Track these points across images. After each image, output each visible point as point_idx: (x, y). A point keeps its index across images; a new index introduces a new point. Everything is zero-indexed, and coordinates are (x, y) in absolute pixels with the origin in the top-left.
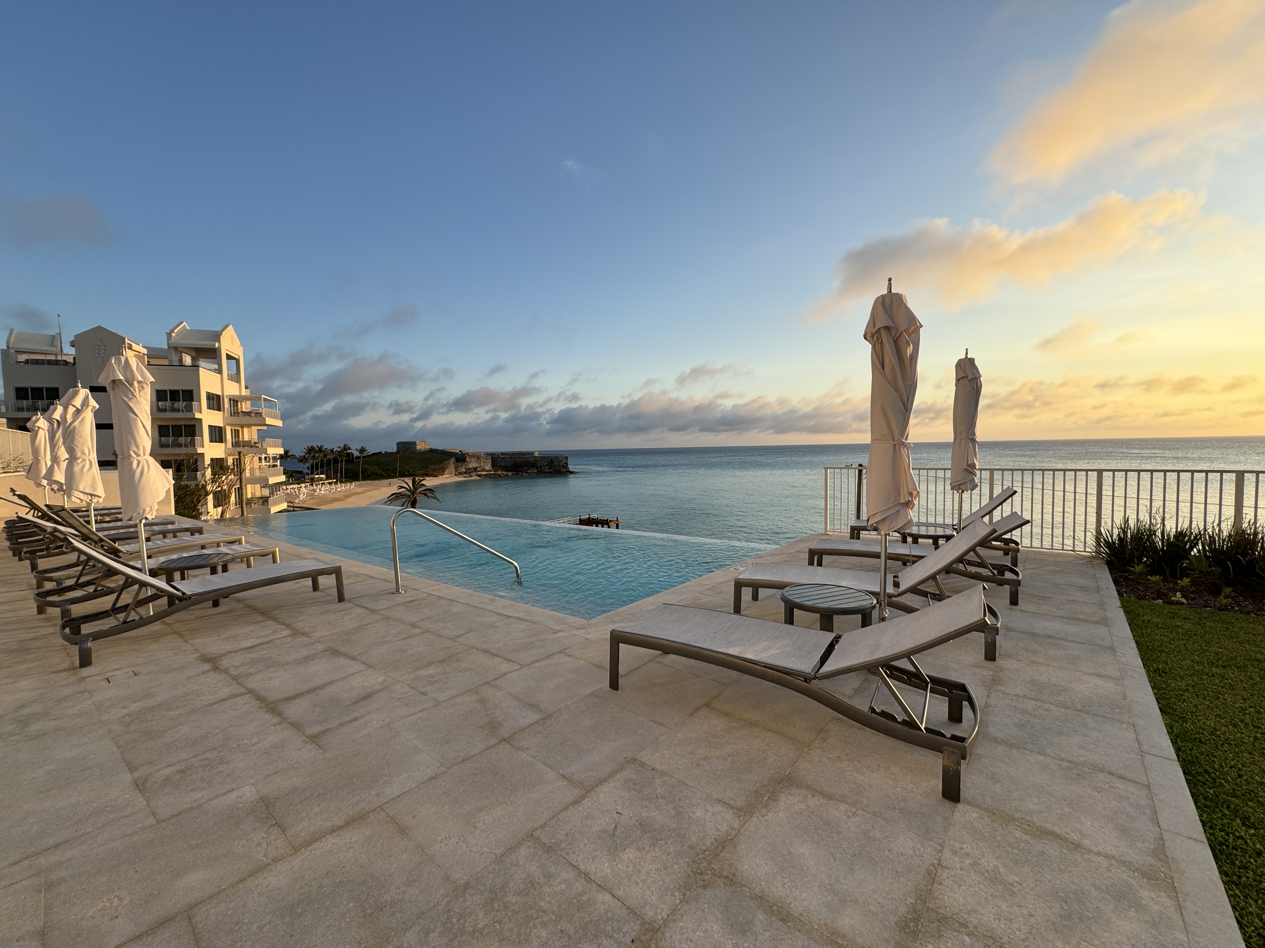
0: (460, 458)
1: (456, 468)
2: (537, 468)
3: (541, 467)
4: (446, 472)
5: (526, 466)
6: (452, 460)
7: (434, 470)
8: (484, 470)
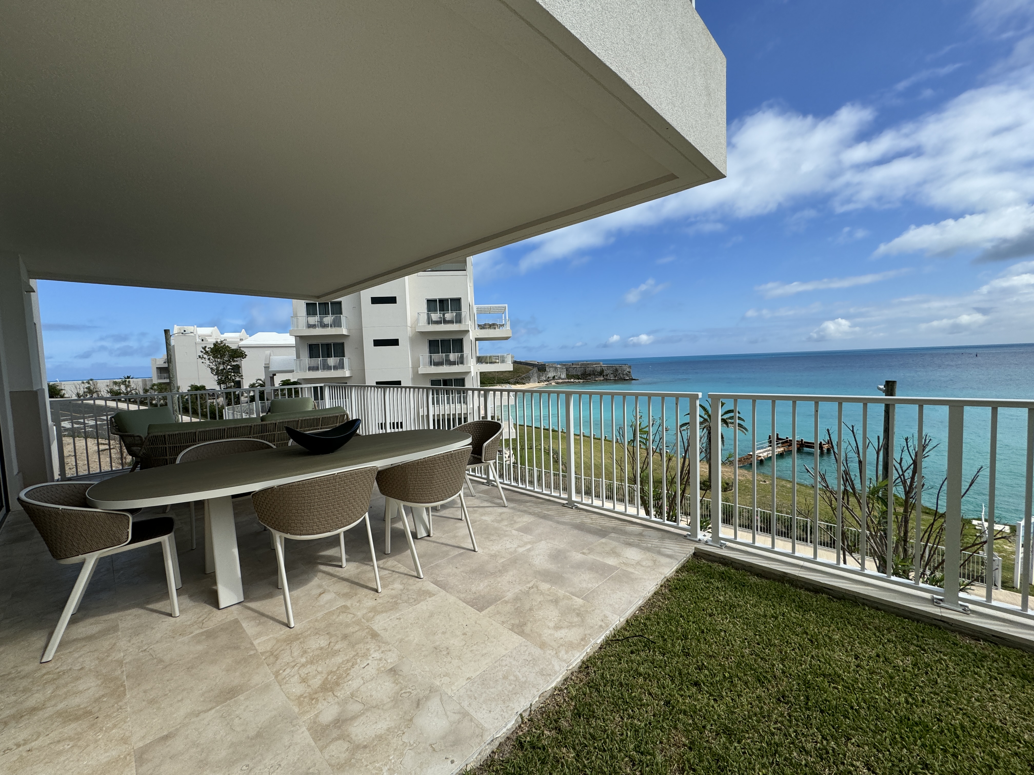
0: (542, 368)
1: (539, 378)
2: (603, 376)
3: (607, 375)
4: (532, 380)
5: (594, 374)
6: (535, 369)
7: (522, 379)
8: (560, 378)
